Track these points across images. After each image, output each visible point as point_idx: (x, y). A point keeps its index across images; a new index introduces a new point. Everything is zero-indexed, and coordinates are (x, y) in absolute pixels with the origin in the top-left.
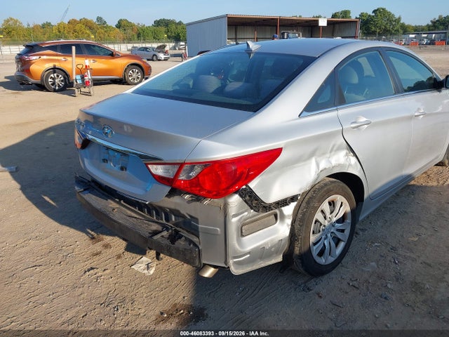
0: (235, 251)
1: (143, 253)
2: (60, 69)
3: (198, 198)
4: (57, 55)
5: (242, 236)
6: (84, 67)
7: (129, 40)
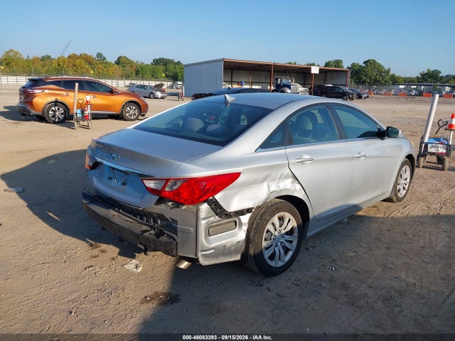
0: (203, 246)
1: (133, 257)
2: (61, 103)
3: (178, 204)
4: (60, 90)
5: (209, 235)
6: (85, 102)
7: (128, 77)
